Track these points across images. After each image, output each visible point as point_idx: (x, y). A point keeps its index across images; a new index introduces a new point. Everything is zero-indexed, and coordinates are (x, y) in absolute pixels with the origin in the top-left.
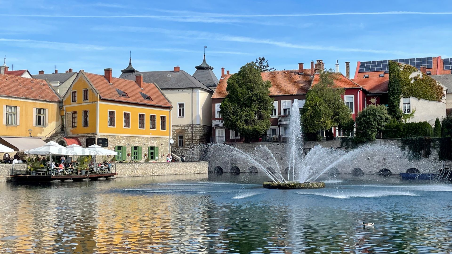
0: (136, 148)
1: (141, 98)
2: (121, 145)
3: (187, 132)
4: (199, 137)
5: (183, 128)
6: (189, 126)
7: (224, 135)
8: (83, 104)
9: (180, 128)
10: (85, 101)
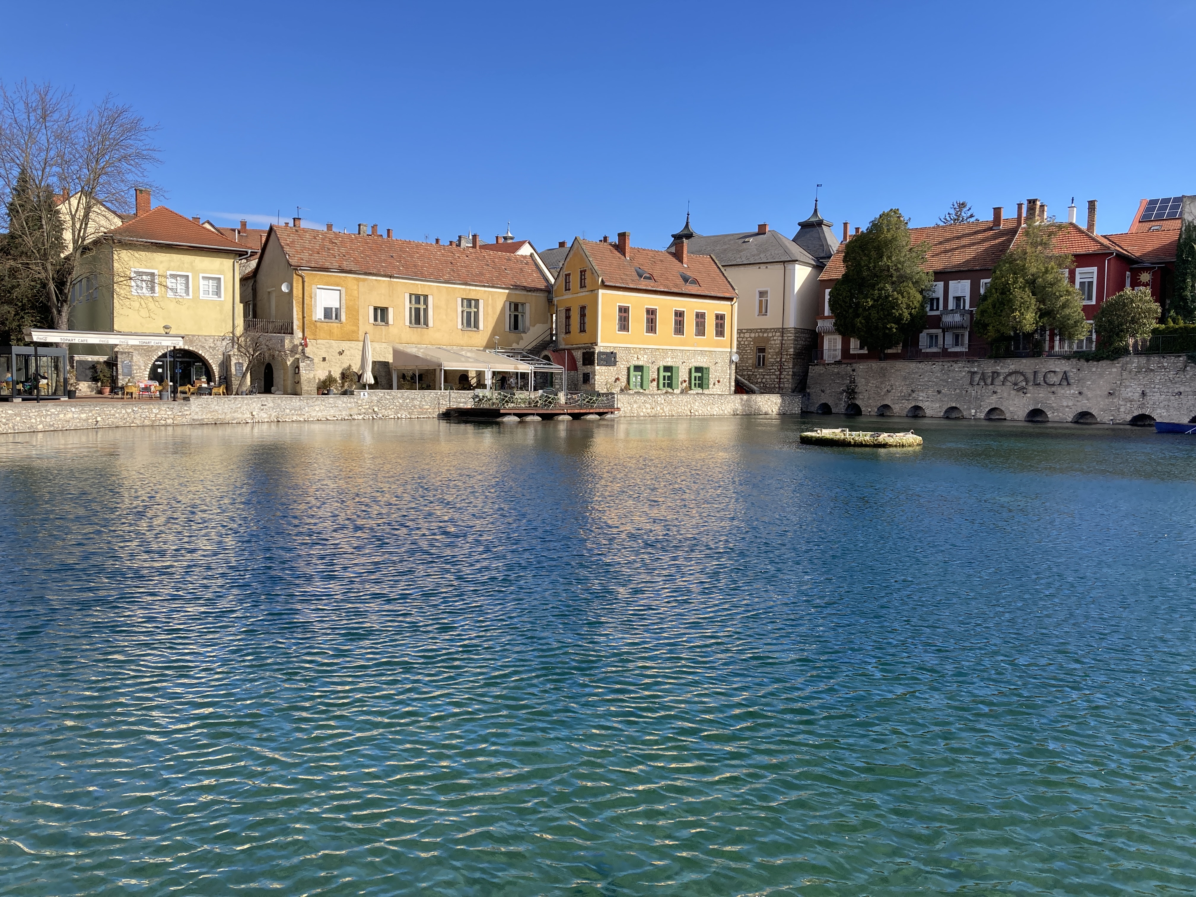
0: (667, 369)
1: (681, 281)
2: (640, 363)
3: (773, 342)
4: (792, 350)
5: (765, 335)
6: (776, 330)
7: (839, 346)
8: (579, 295)
9: (761, 335)
10: (582, 290)
